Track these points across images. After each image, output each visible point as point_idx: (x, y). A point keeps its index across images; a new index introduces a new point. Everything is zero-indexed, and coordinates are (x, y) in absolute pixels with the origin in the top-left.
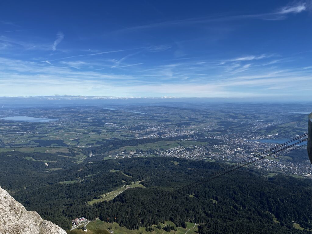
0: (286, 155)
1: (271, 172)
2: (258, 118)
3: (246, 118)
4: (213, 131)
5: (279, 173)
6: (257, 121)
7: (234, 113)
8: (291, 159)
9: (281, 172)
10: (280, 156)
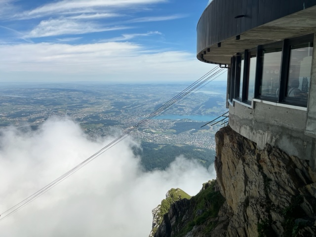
0: (171, 129)
1: (160, 145)
2: (147, 98)
3: (137, 98)
4: (107, 112)
5: (166, 144)
6: (147, 100)
7: (126, 94)
8: (175, 131)
9: (168, 143)
10: (166, 130)
